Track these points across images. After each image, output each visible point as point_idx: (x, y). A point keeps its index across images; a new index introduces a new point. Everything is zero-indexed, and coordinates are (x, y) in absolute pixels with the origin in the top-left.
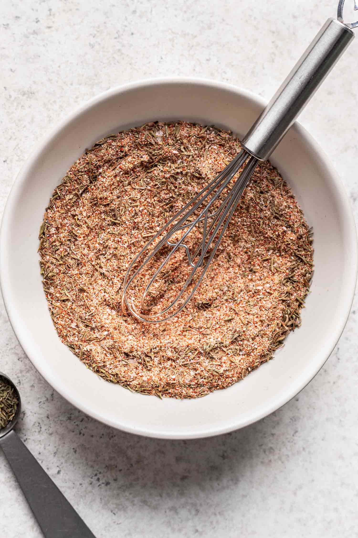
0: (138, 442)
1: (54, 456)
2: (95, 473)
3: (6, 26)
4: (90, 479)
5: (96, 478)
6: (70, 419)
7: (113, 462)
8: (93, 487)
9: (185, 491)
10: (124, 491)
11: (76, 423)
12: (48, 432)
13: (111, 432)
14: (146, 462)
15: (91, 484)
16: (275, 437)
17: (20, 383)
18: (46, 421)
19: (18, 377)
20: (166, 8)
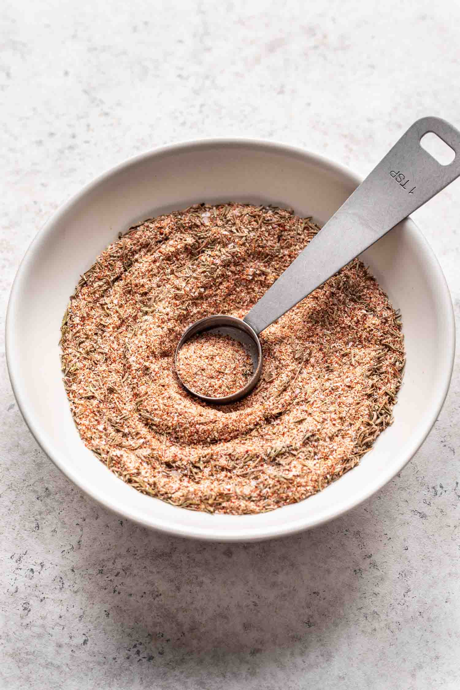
0: (192, 603)
1: (80, 620)
2: (134, 644)
4: (127, 651)
5: (136, 650)
6: (102, 573)
7: (157, 629)
8: (131, 663)
9: (258, 670)
10: (173, 668)
11: (109, 579)
12: (72, 590)
13: (156, 590)
14: (203, 630)
15: (128, 658)
16: (380, 597)
17: (38, 527)
18: (70, 575)
19: (36, 520)
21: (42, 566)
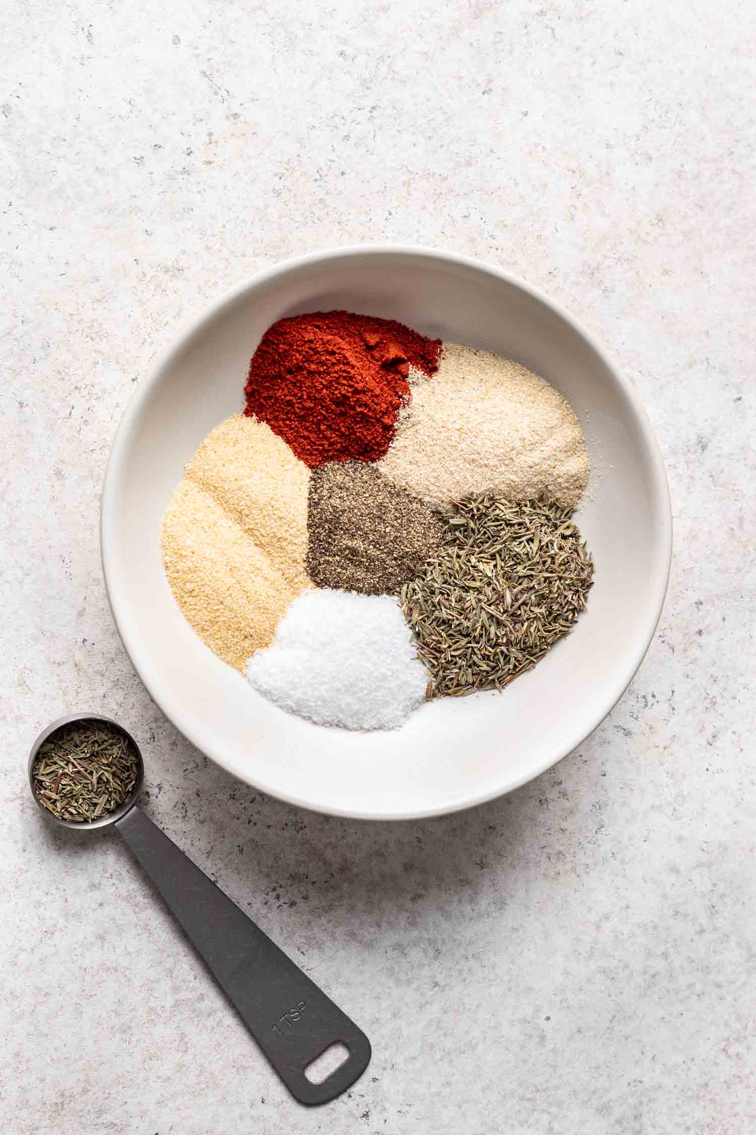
0: (343, 838)
1: (207, 857)
2: (272, 886)
3: (140, 160)
4: (264, 896)
5: (274, 894)
6: (233, 798)
7: (301, 870)
8: (270, 909)
9: (418, 919)
10: (319, 916)
11: (243, 806)
12: (198, 818)
13: (300, 820)
14: (355, 870)
15: (266, 903)
16: (567, 833)
17: (154, 738)
18: (196, 802)
20: (399, 132)
21: (160, 789)
